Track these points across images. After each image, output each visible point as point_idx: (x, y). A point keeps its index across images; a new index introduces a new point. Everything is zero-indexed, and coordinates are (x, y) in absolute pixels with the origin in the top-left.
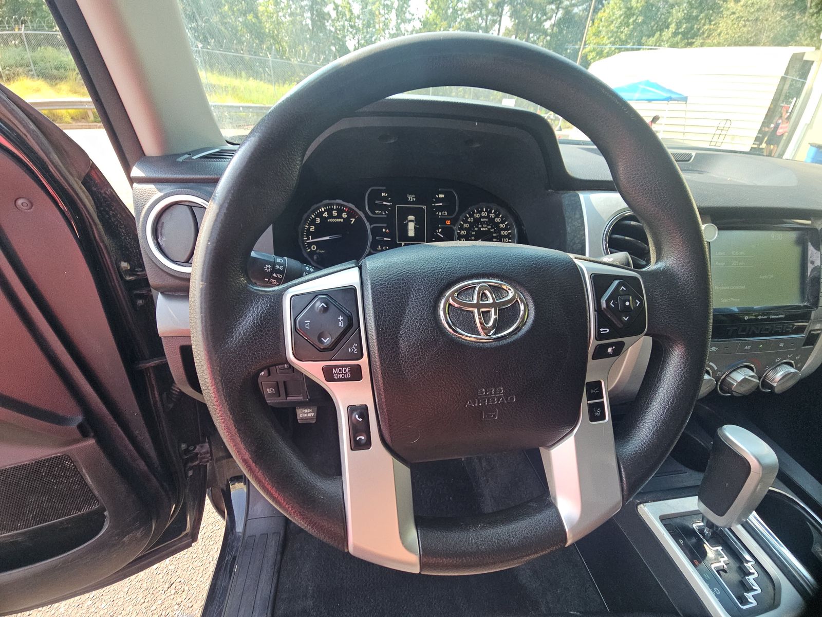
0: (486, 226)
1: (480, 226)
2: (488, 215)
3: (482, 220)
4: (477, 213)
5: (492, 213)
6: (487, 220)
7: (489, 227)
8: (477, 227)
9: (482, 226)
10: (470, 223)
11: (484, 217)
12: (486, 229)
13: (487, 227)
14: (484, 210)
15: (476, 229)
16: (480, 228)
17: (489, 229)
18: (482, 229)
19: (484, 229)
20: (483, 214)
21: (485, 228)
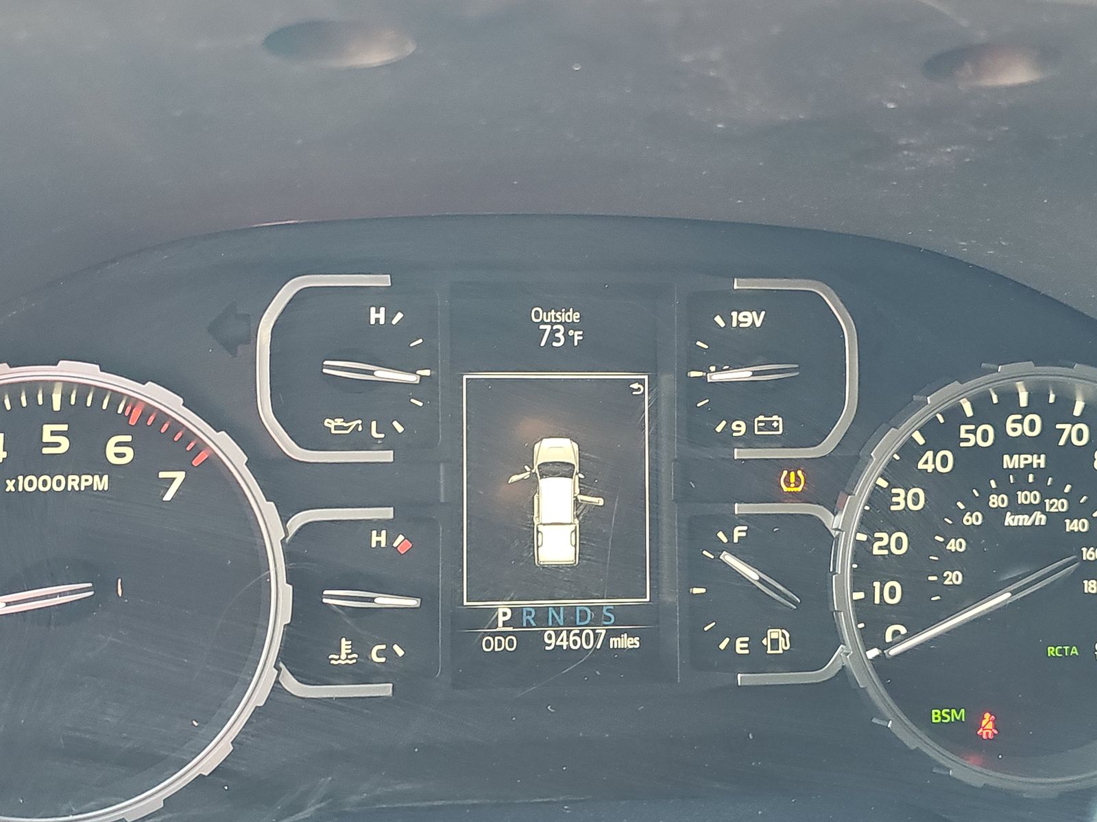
0: (1032, 497)
1: (996, 501)
2: (1050, 433)
3: (1008, 462)
4: (977, 420)
5: (1074, 421)
6: (1040, 461)
7: (1059, 505)
8: (981, 504)
9: (1013, 498)
10: (930, 481)
11: (1021, 445)
12: (1040, 518)
13: (1041, 507)
14: (1023, 402)
15: (973, 519)
16: (1000, 513)
17: (1056, 520)
18: (1010, 520)
19: (1024, 520)
20: (1013, 428)
21: (1028, 510)
